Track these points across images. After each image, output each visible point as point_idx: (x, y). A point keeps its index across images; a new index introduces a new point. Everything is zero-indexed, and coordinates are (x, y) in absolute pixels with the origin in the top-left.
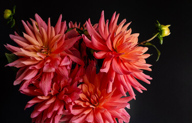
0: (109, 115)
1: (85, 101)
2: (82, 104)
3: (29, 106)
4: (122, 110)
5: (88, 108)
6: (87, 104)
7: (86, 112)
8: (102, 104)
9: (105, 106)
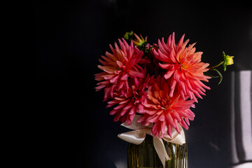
0: (177, 114)
1: (157, 105)
2: (155, 107)
3: (109, 106)
4: (187, 110)
5: (160, 110)
6: (159, 106)
7: (159, 113)
8: (171, 106)
9: (173, 108)
